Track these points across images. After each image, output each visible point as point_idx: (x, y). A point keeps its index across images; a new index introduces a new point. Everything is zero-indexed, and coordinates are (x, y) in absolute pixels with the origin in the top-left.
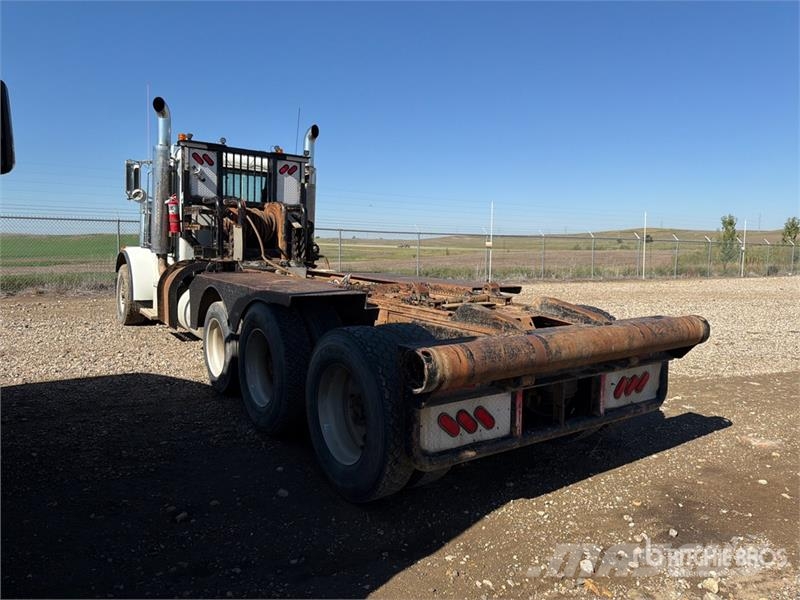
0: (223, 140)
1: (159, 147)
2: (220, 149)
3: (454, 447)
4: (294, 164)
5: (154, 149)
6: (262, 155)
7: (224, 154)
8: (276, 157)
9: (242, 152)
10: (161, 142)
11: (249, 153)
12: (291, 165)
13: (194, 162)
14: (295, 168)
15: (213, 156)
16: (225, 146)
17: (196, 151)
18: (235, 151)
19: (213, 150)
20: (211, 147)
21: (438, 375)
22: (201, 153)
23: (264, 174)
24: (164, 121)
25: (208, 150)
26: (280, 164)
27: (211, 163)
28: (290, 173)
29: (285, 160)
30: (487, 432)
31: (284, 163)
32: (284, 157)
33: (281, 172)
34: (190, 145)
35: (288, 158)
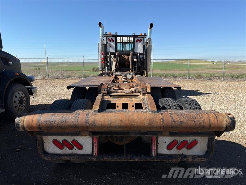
0: (116, 33)
1: (100, 37)
2: (116, 36)
3: (62, 153)
4: (141, 38)
5: (99, 38)
6: (130, 36)
7: (117, 38)
8: (134, 36)
9: (123, 36)
10: (101, 36)
11: (125, 36)
12: (140, 39)
13: (108, 41)
14: (141, 40)
15: (114, 39)
16: (117, 35)
17: (109, 37)
18: (120, 36)
19: (114, 37)
20: (113, 36)
21: (20, 125)
22: (110, 38)
23: (131, 43)
24: (102, 29)
25: (112, 37)
26: (136, 39)
27: (113, 41)
28: (140, 42)
29: (138, 37)
30: (80, 151)
31: (137, 38)
32: (137, 36)
33: (136, 42)
34: (107, 36)
35: (139, 37)
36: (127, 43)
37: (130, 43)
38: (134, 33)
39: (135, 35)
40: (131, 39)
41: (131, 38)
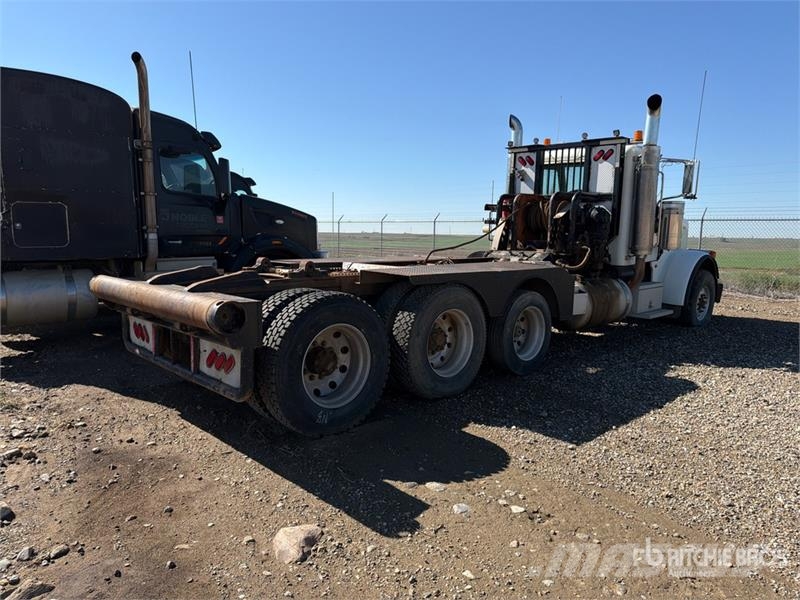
0: (537, 140)
2: (538, 149)
4: (611, 147)
6: (575, 145)
7: (546, 152)
8: (589, 144)
9: (556, 147)
11: (562, 147)
12: (606, 149)
13: (518, 164)
14: (611, 152)
15: (533, 156)
17: (521, 155)
19: (533, 151)
20: (531, 149)
22: (524, 156)
23: (581, 164)
24: (515, 134)
25: (528, 152)
26: (595, 151)
27: (531, 163)
28: (606, 159)
29: (599, 145)
31: (599, 149)
32: (596, 143)
33: (596, 160)
34: (515, 151)
35: (601, 143)
36: (569, 165)
37: (575, 164)
38: (585, 135)
39: (588, 138)
40: (580, 152)
41: (579, 150)
